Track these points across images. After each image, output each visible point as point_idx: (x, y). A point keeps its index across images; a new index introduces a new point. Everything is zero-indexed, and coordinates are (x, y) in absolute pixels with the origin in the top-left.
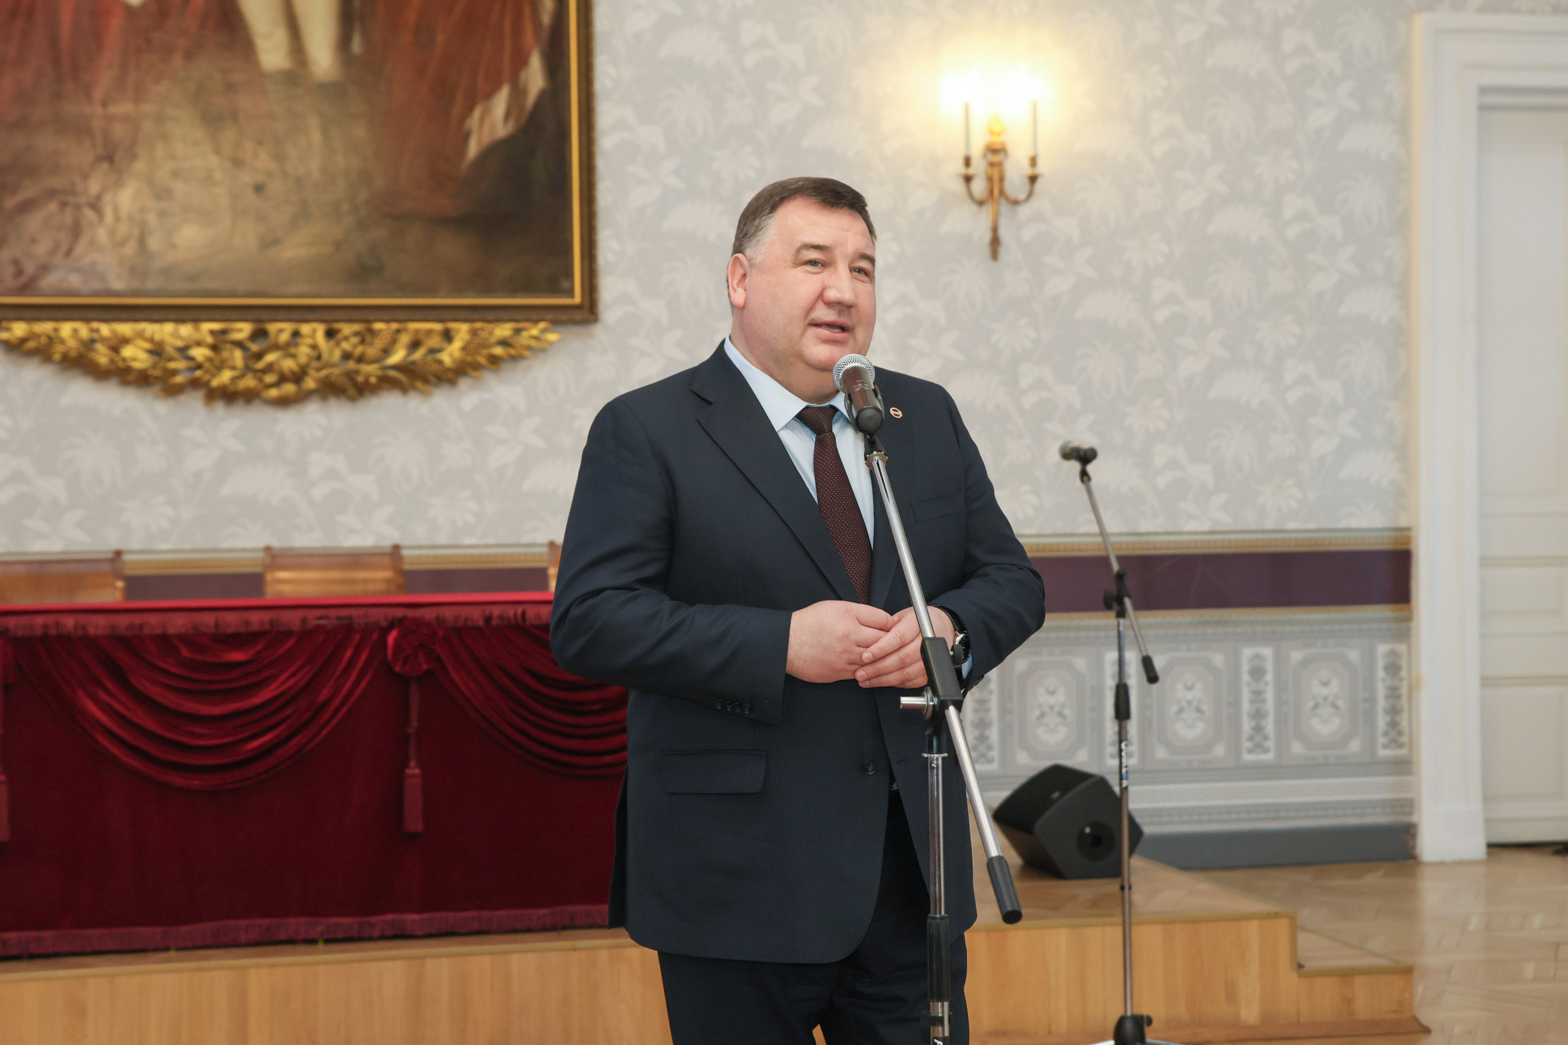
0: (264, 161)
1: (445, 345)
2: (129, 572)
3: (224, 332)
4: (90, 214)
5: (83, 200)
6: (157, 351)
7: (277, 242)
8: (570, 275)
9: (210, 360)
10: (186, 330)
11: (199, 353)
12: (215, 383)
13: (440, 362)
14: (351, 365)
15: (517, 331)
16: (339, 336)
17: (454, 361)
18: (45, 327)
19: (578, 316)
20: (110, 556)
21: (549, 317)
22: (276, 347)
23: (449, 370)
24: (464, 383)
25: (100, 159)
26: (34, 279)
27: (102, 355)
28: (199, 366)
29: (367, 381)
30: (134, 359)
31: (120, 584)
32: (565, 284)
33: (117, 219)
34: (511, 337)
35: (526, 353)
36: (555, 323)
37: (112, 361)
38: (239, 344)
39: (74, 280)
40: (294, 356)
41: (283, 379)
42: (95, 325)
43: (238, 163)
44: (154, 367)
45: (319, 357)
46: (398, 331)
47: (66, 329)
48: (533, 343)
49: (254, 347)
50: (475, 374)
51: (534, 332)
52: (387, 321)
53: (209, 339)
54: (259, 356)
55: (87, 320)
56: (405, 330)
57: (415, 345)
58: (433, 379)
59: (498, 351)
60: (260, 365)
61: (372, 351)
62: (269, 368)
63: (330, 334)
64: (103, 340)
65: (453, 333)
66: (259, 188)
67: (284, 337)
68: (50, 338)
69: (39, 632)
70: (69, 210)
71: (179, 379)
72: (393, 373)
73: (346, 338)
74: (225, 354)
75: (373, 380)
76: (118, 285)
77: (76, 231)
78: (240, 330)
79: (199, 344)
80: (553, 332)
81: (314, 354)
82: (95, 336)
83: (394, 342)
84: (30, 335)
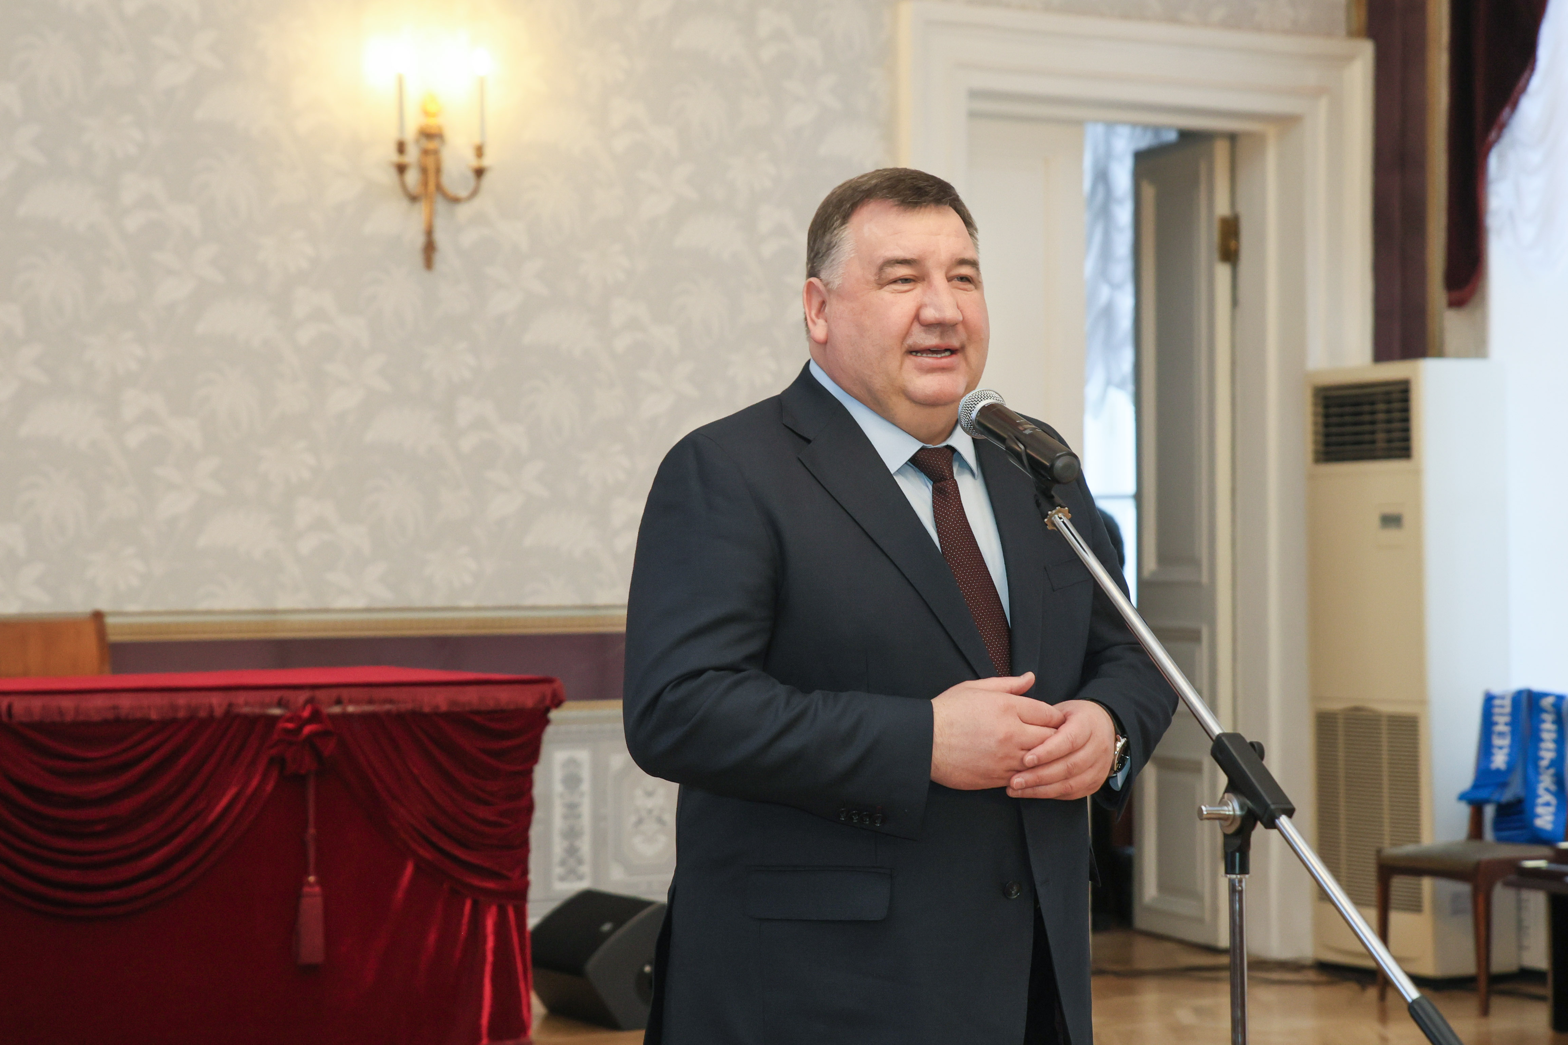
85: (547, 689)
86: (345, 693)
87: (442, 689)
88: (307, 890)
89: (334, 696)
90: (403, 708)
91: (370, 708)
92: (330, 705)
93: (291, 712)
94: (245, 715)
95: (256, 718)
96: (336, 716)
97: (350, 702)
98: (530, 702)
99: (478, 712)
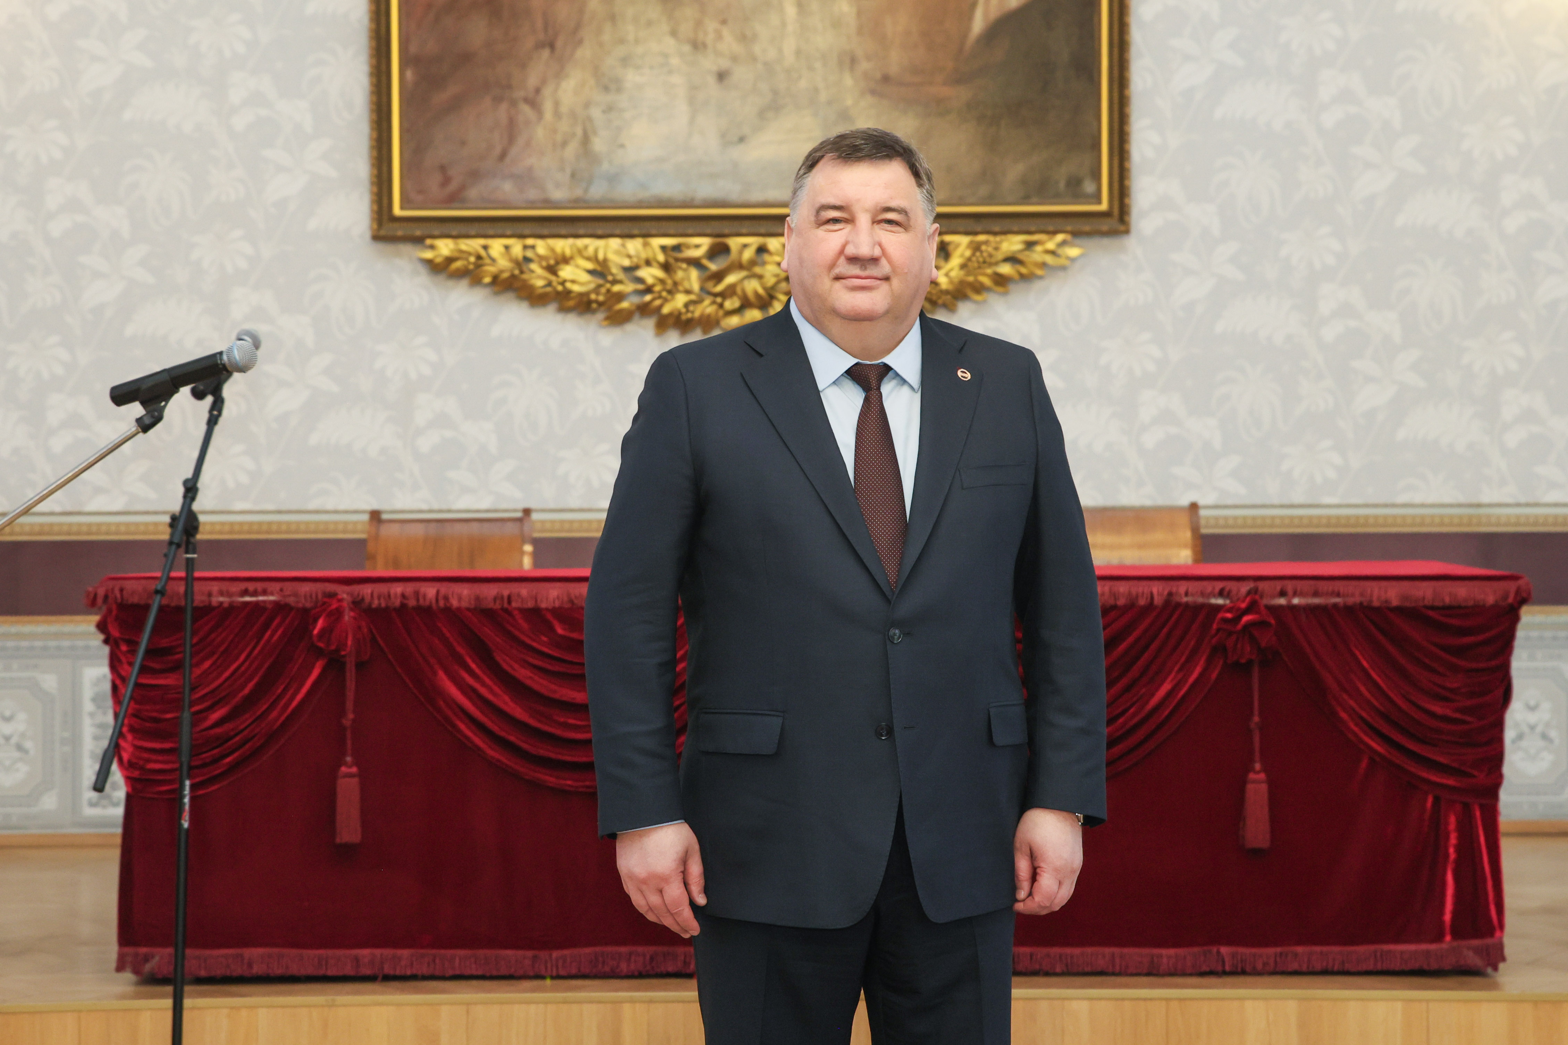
0: (729, 43)
2: (536, 535)
3: (677, 248)
4: (526, 109)
5: (520, 94)
6: (600, 271)
7: (742, 139)
8: (1096, 175)
9: (662, 281)
10: (634, 246)
11: (650, 274)
12: (666, 310)
15: (1030, 245)
17: (951, 281)
18: (474, 245)
19: (1105, 225)
20: (519, 515)
21: (1069, 228)
22: (740, 266)
23: (947, 292)
25: (540, 46)
26: (462, 188)
27: (538, 278)
28: (649, 290)
30: (573, 282)
31: (528, 548)
32: (1089, 187)
33: (557, 114)
34: (1020, 251)
35: (1039, 272)
36: (1076, 234)
37: (549, 284)
38: (695, 263)
39: (507, 188)
40: (760, 277)
41: (746, 304)
42: (530, 241)
43: (697, 46)
44: (597, 290)
47: (497, 246)
48: (1049, 259)
49: (713, 267)
50: (978, 298)
51: (1051, 245)
53: (661, 258)
54: (719, 277)
55: (522, 236)
59: (1006, 269)
60: (720, 288)
62: (730, 291)
64: (541, 258)
65: (951, 248)
66: (722, 76)
67: (748, 254)
68: (479, 257)
69: (397, 603)
70: (504, 106)
71: (625, 305)
74: (680, 274)
76: (558, 195)
77: (511, 131)
78: (697, 246)
79: (648, 263)
80: (1072, 245)
82: (529, 254)
84: (456, 254)
85: (1512, 586)
86: (1290, 586)
87: (1394, 583)
88: (1252, 776)
89: (1278, 588)
90: (1351, 601)
91: (1316, 601)
92: (1273, 597)
93: (1231, 602)
94: (1187, 605)
95: (1202, 606)
96: (1281, 607)
97: (1295, 594)
98: (1491, 600)
99: (1432, 608)
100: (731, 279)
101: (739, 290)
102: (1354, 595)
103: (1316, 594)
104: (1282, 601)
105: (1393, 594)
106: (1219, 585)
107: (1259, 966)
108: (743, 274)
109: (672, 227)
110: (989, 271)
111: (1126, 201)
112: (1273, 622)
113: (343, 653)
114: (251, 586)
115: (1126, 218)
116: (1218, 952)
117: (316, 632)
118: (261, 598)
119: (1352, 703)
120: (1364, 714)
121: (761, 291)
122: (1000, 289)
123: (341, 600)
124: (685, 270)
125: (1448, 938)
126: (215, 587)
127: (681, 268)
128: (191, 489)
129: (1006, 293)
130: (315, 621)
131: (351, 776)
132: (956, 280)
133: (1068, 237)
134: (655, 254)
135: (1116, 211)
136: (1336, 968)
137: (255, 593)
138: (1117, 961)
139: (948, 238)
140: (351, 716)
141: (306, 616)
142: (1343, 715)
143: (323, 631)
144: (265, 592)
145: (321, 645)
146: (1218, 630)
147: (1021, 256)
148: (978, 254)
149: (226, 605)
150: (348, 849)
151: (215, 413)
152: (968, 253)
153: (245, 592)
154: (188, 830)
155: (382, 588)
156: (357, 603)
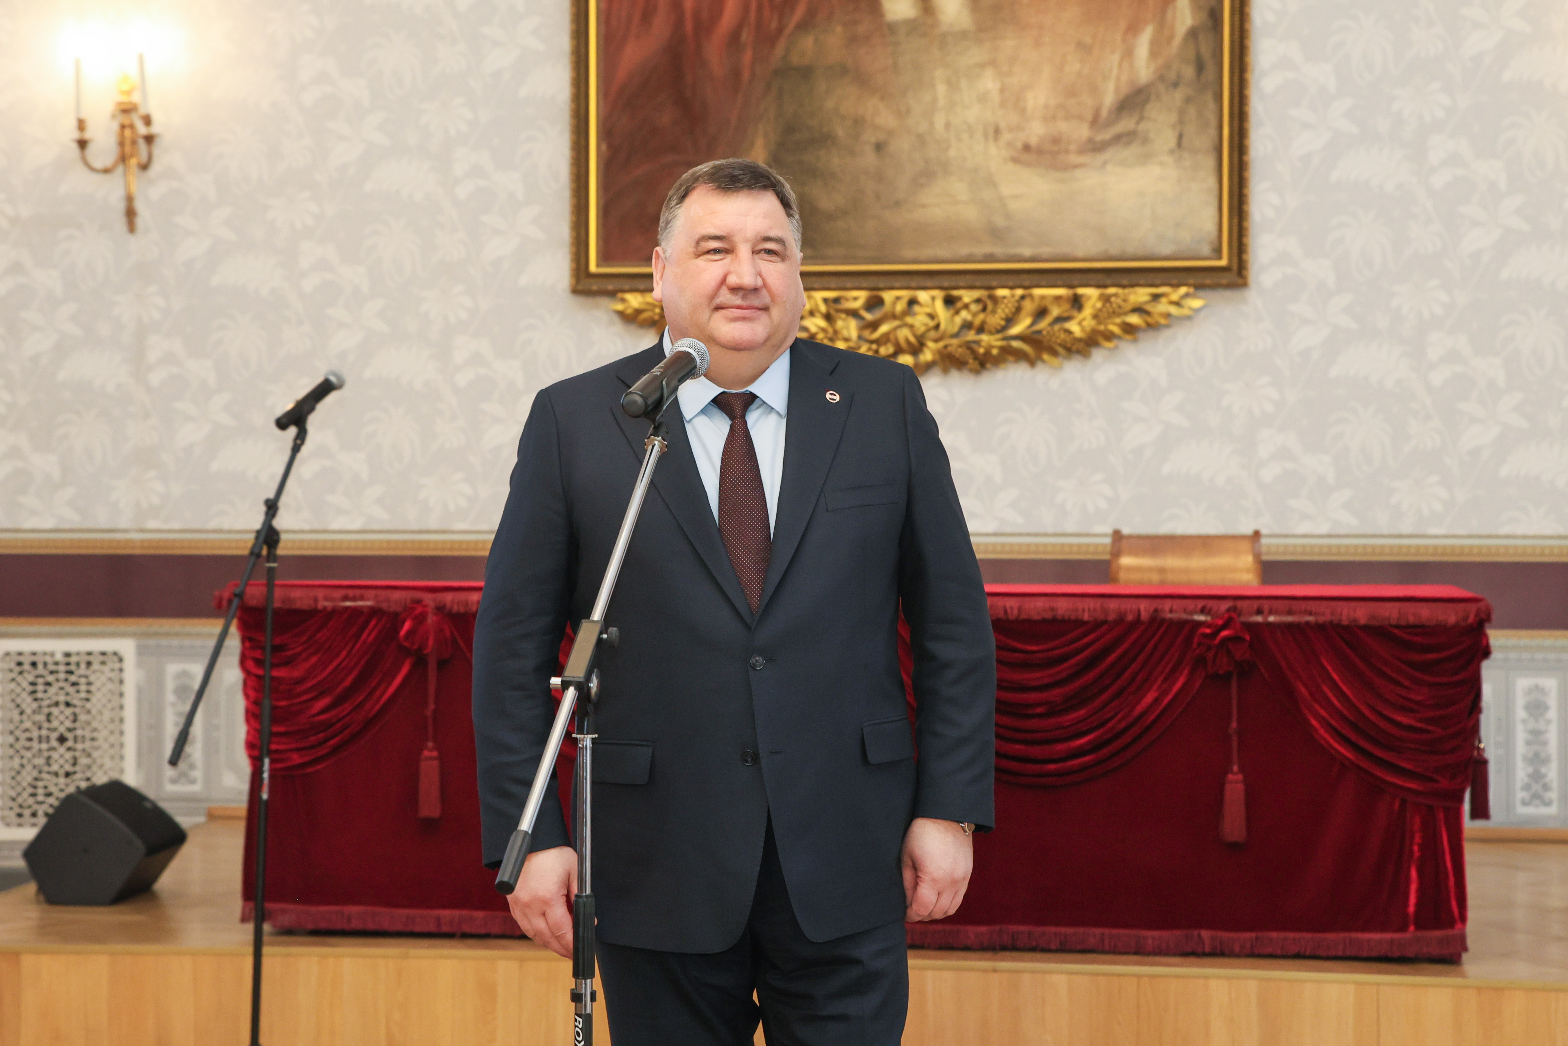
0: (887, 120)
1: (1075, 313)
3: (837, 300)
7: (896, 205)
9: (824, 330)
13: (1069, 332)
14: (971, 336)
15: (1156, 297)
16: (959, 305)
17: (1085, 330)
19: (1225, 279)
21: (1191, 281)
22: (894, 317)
23: (1080, 340)
24: (1098, 355)
29: (988, 353)
34: (1146, 303)
35: (1165, 322)
36: (1199, 287)
38: (854, 313)
40: (911, 326)
43: (857, 123)
45: (937, 327)
46: (1023, 297)
48: (1173, 310)
49: (869, 316)
50: (1109, 345)
51: (1175, 297)
52: (1012, 288)
53: (823, 308)
54: (874, 326)
56: (1031, 296)
57: (1041, 313)
58: (1060, 350)
59: (1134, 319)
60: (875, 336)
61: (996, 320)
62: (885, 339)
63: (949, 301)
65: (1083, 300)
66: (878, 149)
67: (900, 307)
72: (1016, 344)
73: (966, 306)
74: (840, 324)
75: (995, 352)
78: (855, 299)
79: (812, 313)
80: (1195, 297)
81: (932, 323)
83: (1018, 309)
84: (643, 307)
85: (1467, 609)
86: (1266, 605)
87: (1362, 604)
88: (1230, 777)
89: (1255, 607)
90: (1321, 619)
91: (1290, 619)
92: (1250, 614)
93: (1212, 618)
94: (1171, 620)
95: (1183, 623)
96: (1257, 624)
97: (1271, 612)
98: (1452, 619)
99: (1397, 627)
100: (884, 328)
101: (892, 337)
102: (1325, 614)
103: (1290, 612)
104: (1259, 619)
105: (1361, 614)
106: (1200, 604)
107: (1237, 949)
108: (896, 323)
109: (833, 282)
110: (1118, 320)
111: (1245, 257)
112: (1248, 637)
113: (425, 652)
114: (351, 593)
115: (1244, 272)
116: (1199, 936)
117: (403, 633)
118: (360, 603)
119: (1323, 712)
120: (1333, 723)
121: (912, 339)
122: (1128, 337)
123: (426, 606)
124: (844, 320)
125: (1412, 928)
126: (320, 593)
127: (840, 318)
128: (272, 507)
129: (1135, 340)
130: (403, 623)
131: (432, 759)
132: (1088, 329)
133: (1191, 290)
134: (817, 305)
135: (1235, 267)
136: (1308, 953)
137: (354, 599)
138: (1107, 942)
139: (1081, 291)
140: (432, 707)
141: (395, 619)
142: (1314, 723)
143: (410, 633)
144: (362, 598)
145: (406, 644)
146: (1199, 644)
147: (1148, 307)
148: (1108, 305)
149: (329, 609)
150: (429, 822)
151: (299, 442)
152: (1099, 305)
153: (346, 598)
154: (267, 802)
155: (462, 596)
156: (440, 609)
